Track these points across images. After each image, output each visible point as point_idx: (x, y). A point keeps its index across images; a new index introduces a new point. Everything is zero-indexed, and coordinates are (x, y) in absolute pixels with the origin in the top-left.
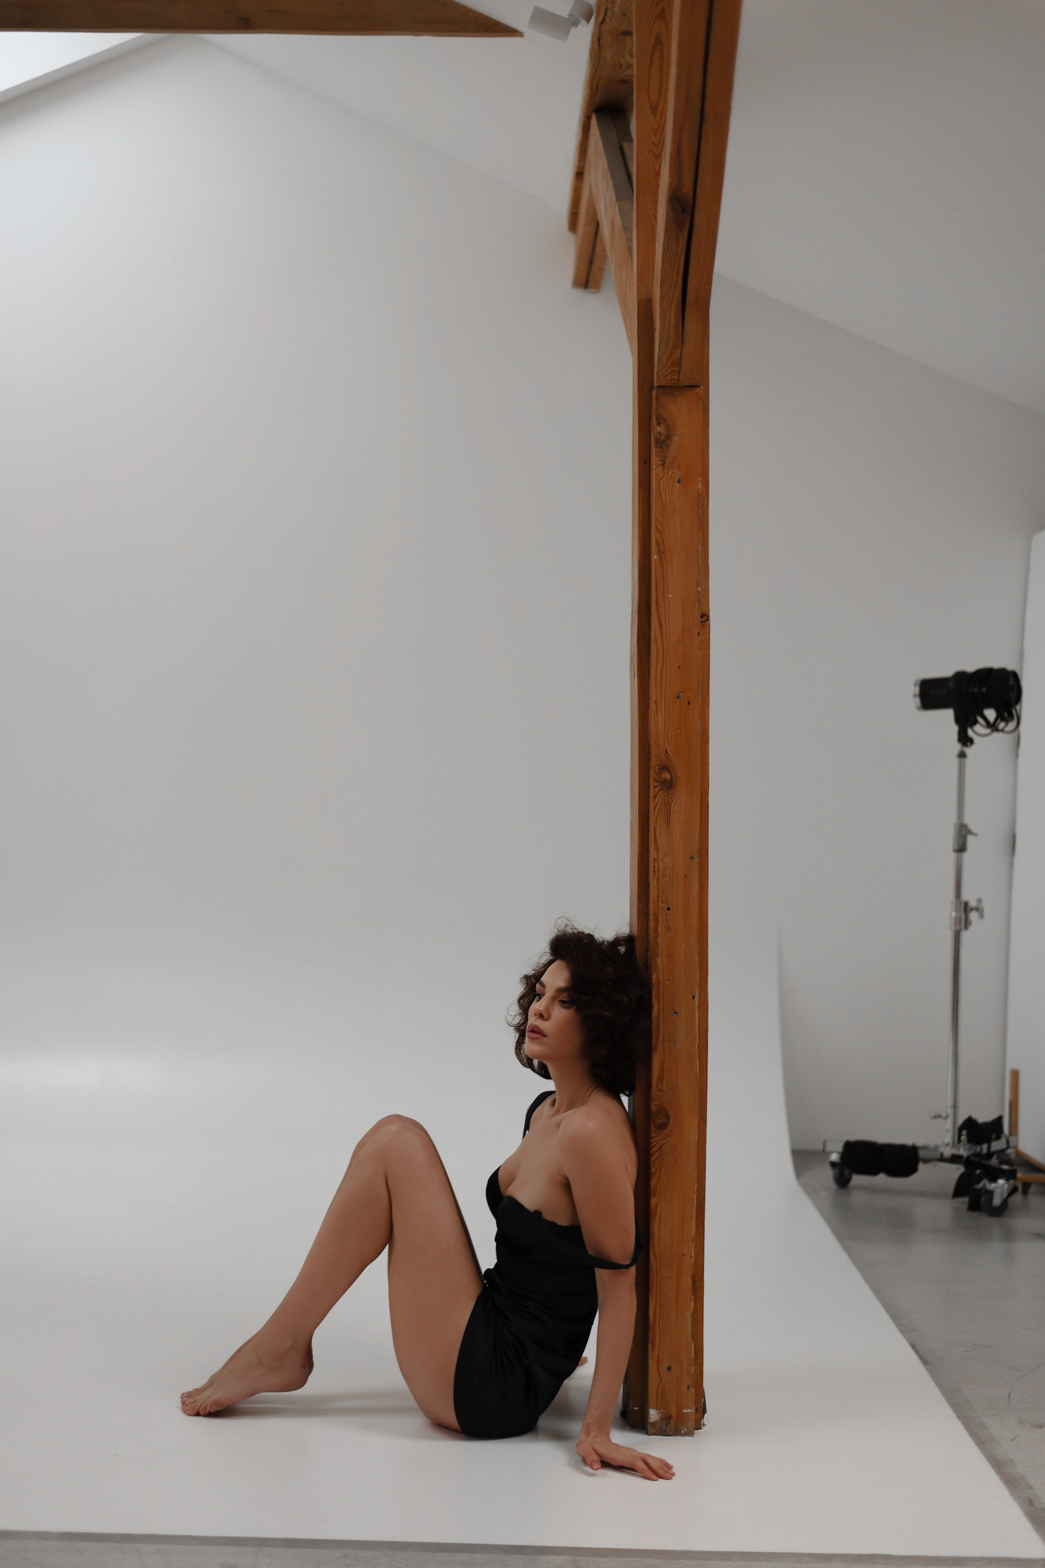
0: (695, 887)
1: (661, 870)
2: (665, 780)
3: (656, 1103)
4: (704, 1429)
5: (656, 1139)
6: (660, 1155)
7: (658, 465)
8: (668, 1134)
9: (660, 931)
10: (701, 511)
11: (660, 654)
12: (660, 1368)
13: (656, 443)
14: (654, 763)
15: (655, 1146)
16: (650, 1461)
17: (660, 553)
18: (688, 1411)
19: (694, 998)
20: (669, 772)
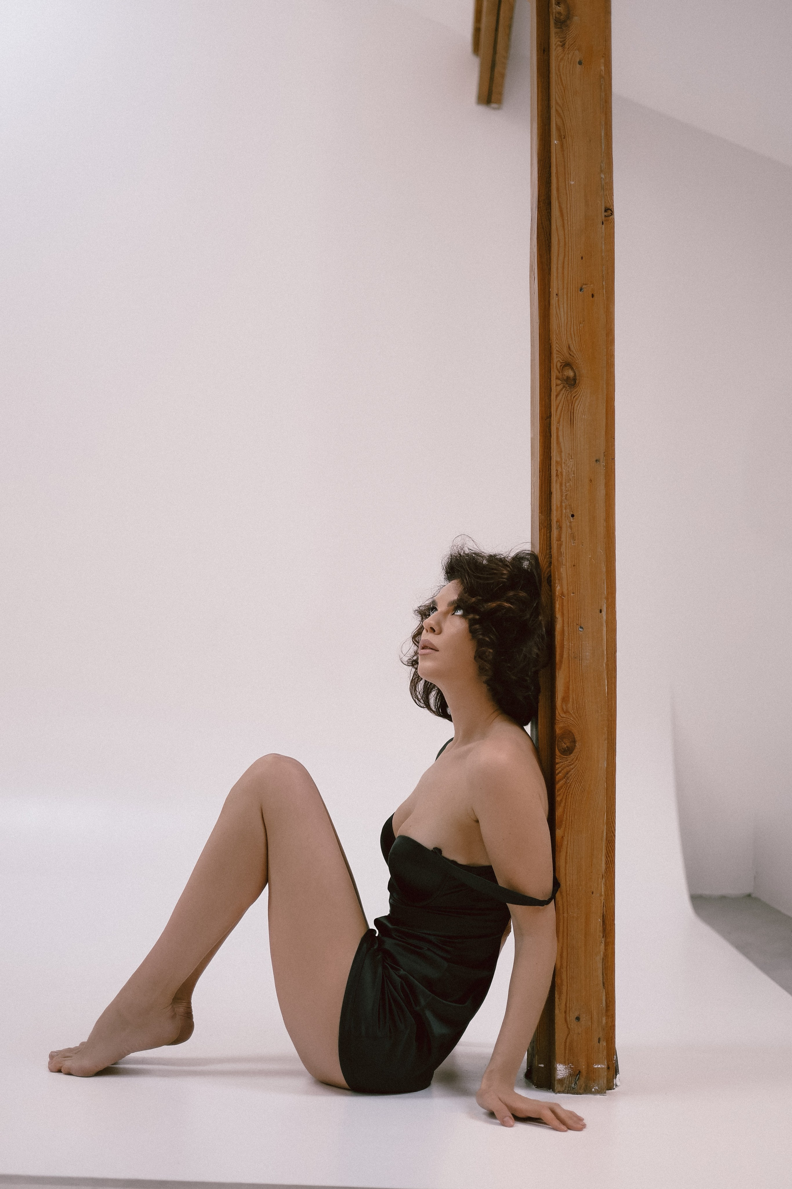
0: (601, 492)
1: (564, 474)
2: (568, 378)
3: (561, 725)
4: (617, 1089)
5: (561, 764)
6: (566, 782)
7: (559, 45)
8: (575, 760)
9: (563, 539)
10: (603, 94)
11: (562, 244)
12: (568, 1018)
13: (555, 24)
14: (556, 360)
15: (560, 772)
16: (558, 1111)
17: (562, 138)
18: (599, 1066)
19: (601, 611)
20: (572, 369)
